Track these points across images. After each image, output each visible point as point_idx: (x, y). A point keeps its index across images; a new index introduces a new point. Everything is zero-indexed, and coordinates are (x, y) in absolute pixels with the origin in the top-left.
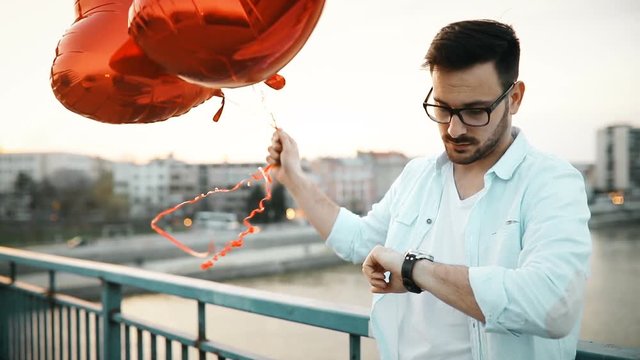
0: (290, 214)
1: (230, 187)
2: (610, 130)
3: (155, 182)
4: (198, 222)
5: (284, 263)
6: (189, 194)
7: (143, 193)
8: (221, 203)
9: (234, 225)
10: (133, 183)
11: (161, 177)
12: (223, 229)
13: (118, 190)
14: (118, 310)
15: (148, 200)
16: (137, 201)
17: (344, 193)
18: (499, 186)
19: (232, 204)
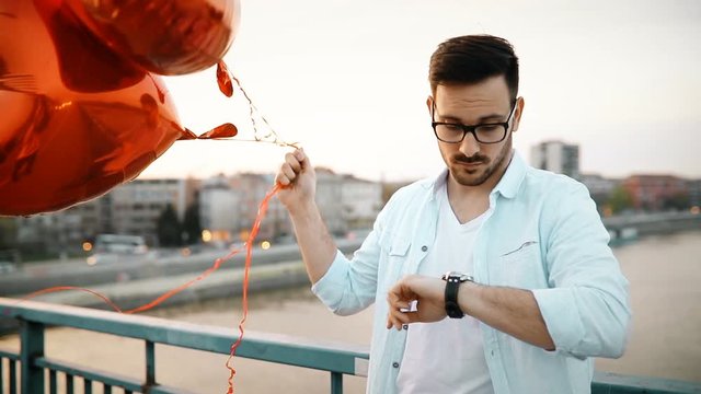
0: (206, 236)
1: (138, 207)
2: (544, 147)
4: (100, 246)
5: (200, 291)
6: (89, 214)
8: (125, 224)
9: (141, 249)
12: (129, 253)
14: (41, 353)
15: (39, 221)
16: (26, 222)
17: (267, 212)
18: (507, 206)
19: (138, 226)
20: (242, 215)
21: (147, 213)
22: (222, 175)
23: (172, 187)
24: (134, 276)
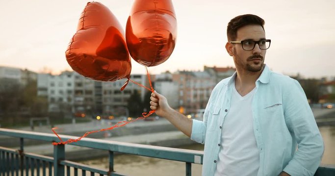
3: (65, 88)
6: (89, 96)
7: (57, 95)
10: (50, 88)
11: (69, 84)
13: (40, 93)
15: (61, 99)
16: (53, 100)
17: (195, 96)
20: (180, 98)
21: (122, 96)
22: (168, 72)
23: (137, 80)
24: (114, 135)
